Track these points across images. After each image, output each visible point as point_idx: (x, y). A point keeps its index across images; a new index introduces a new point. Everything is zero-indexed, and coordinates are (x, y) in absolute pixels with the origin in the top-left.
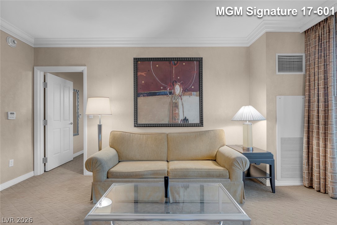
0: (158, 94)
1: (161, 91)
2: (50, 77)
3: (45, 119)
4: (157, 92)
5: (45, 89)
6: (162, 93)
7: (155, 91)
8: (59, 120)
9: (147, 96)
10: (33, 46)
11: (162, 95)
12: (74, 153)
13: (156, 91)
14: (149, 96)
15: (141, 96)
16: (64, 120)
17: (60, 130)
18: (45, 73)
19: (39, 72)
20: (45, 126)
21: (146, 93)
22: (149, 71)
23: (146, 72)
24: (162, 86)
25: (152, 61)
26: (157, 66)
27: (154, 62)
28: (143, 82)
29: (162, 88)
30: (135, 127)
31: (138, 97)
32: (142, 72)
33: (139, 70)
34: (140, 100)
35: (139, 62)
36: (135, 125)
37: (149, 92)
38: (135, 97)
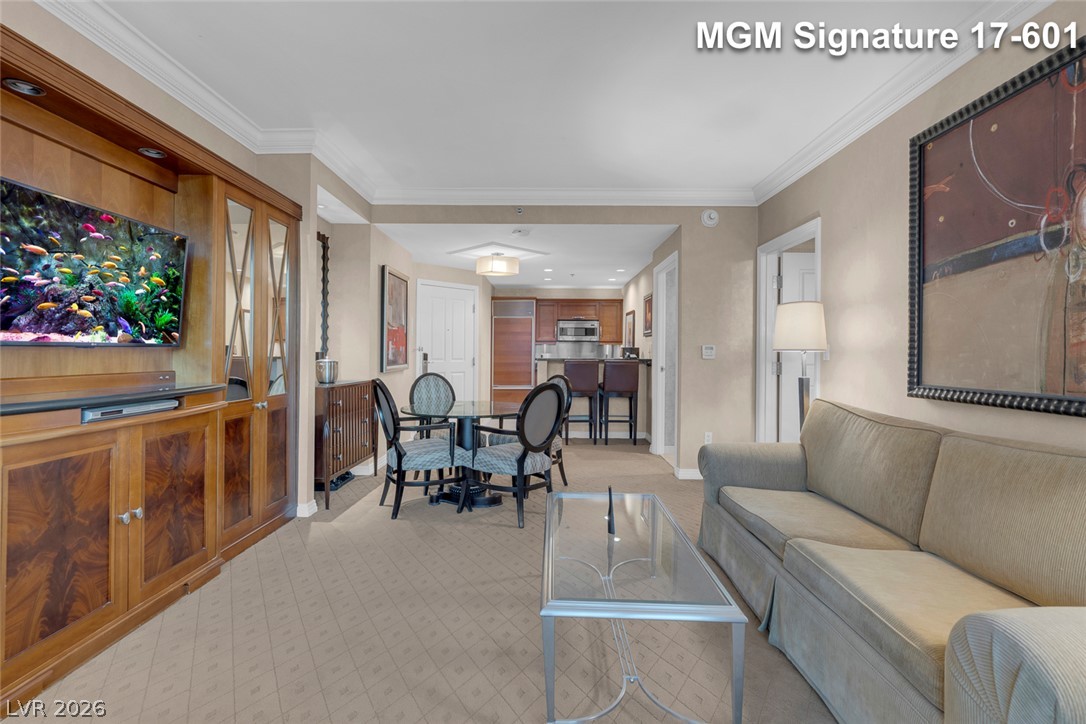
0: (995, 254)
1: (1010, 239)
2: (786, 257)
4: (989, 250)
5: (779, 291)
6: (1014, 248)
7: (984, 247)
9: (956, 272)
10: (756, 205)
11: (1014, 256)
13: (989, 246)
14: (960, 272)
15: (935, 278)
18: (780, 254)
20: (779, 377)
21: (952, 261)
22: (961, 165)
23: (951, 175)
24: (1013, 214)
25: (971, 118)
26: (994, 128)
27: (981, 118)
28: (941, 219)
29: (1012, 223)
30: (910, 395)
31: (924, 283)
32: (938, 182)
33: (927, 179)
34: (933, 292)
35: (930, 146)
36: (910, 389)
37: (959, 255)
38: (912, 284)
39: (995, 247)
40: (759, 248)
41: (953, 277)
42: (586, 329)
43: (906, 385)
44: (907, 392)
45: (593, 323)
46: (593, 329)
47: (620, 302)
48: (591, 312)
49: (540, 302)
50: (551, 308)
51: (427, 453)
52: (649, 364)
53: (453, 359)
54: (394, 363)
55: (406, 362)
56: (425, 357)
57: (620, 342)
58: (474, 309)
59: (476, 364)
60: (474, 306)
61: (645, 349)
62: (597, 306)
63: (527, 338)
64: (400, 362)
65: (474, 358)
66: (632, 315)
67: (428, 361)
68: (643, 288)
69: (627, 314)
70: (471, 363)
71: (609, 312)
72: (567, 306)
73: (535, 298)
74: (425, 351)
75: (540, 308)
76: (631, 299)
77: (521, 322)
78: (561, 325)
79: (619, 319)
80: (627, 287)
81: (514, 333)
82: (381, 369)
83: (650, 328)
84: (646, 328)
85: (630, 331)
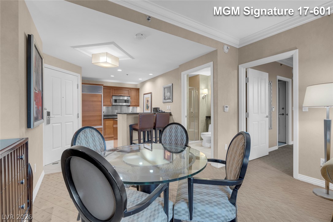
2: (251, 72)
3: (246, 112)
5: (246, 84)
8: (257, 113)
10: (238, 48)
12: (270, 147)
16: (261, 113)
17: (258, 122)
18: (246, 69)
19: (242, 70)
20: (246, 118)
40: (240, 66)
45: (128, 97)
46: (128, 100)
47: (138, 90)
48: (126, 92)
49: (105, 88)
50: (109, 90)
52: (170, 114)
53: (66, 114)
54: (36, 119)
55: (42, 118)
56: (49, 114)
57: (138, 106)
58: (78, 86)
59: (79, 117)
60: (78, 84)
61: (165, 108)
62: (129, 91)
63: (99, 103)
64: (40, 118)
65: (78, 114)
66: (150, 94)
67: (51, 115)
68: (161, 83)
69: (144, 94)
70: (77, 117)
71: (133, 93)
72: (117, 90)
73: (103, 85)
74: (48, 110)
75: (105, 90)
76: (148, 88)
77: (96, 96)
78: (114, 98)
79: (138, 96)
80: (143, 83)
81: (93, 101)
82: (29, 126)
83: (170, 99)
84: (165, 99)
85: (148, 101)
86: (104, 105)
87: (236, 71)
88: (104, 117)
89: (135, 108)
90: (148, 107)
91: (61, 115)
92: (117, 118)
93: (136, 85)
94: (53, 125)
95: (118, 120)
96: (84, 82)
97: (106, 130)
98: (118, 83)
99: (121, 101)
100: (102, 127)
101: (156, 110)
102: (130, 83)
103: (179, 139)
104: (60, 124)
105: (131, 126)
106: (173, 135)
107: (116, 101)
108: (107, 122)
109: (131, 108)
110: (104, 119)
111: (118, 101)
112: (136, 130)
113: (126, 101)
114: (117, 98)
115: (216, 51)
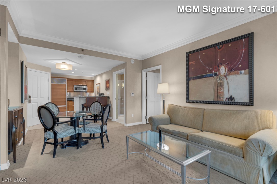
1: (207, 74)
3: (146, 96)
5: (146, 80)
7: (202, 75)
8: (154, 97)
10: (142, 60)
11: (208, 77)
13: (203, 75)
15: (192, 80)
16: (157, 97)
17: (155, 102)
18: (146, 72)
19: (144, 73)
20: (146, 100)
21: (195, 77)
22: (197, 59)
23: (195, 61)
24: (208, 69)
25: (199, 51)
26: (204, 54)
27: (201, 51)
28: (193, 69)
29: (208, 71)
30: (187, 102)
31: (189, 80)
32: (192, 62)
33: (190, 61)
34: (191, 82)
35: (190, 55)
36: (187, 101)
37: (197, 76)
38: (187, 81)
39: (204, 75)
40: (142, 70)
41: (196, 80)
42: (83, 88)
43: (186, 100)
44: (186, 102)
45: (85, 86)
46: (85, 88)
47: (93, 81)
48: (84, 83)
49: (69, 80)
50: (72, 81)
51: (66, 131)
52: (109, 98)
53: (41, 97)
54: (25, 99)
55: (27, 99)
56: (30, 97)
57: (93, 92)
58: (48, 80)
59: (49, 99)
60: (48, 79)
61: (106, 94)
62: (86, 82)
63: (64, 90)
64: (26, 99)
65: (48, 97)
66: (99, 84)
67: (31, 98)
68: (105, 77)
69: (96, 84)
70: (47, 99)
71: (90, 83)
72: (77, 81)
73: (67, 78)
74: (29, 95)
75: (68, 81)
76: (98, 80)
77: (62, 85)
78: (75, 87)
79: (93, 85)
80: (96, 77)
81: (60, 89)
82: (22, 102)
83: (109, 88)
84: (106, 88)
85: (98, 89)
86: (67, 91)
87: (141, 73)
88: (68, 100)
89: (91, 93)
90: (98, 93)
91: (37, 98)
92: (74, 100)
93: (92, 77)
94: (33, 103)
95: (74, 101)
96: (52, 76)
97: (69, 108)
98: (79, 76)
99: (80, 89)
100: (66, 106)
101: (101, 95)
102: (87, 76)
103: (98, 109)
104: (36, 103)
105: (82, 105)
106: (95, 107)
107: (76, 89)
108: (69, 103)
109: (88, 93)
110: (67, 101)
111: (78, 89)
112: (85, 107)
113: (84, 89)
114: (78, 87)
115: (126, 63)
